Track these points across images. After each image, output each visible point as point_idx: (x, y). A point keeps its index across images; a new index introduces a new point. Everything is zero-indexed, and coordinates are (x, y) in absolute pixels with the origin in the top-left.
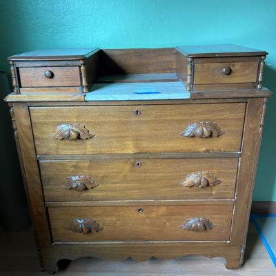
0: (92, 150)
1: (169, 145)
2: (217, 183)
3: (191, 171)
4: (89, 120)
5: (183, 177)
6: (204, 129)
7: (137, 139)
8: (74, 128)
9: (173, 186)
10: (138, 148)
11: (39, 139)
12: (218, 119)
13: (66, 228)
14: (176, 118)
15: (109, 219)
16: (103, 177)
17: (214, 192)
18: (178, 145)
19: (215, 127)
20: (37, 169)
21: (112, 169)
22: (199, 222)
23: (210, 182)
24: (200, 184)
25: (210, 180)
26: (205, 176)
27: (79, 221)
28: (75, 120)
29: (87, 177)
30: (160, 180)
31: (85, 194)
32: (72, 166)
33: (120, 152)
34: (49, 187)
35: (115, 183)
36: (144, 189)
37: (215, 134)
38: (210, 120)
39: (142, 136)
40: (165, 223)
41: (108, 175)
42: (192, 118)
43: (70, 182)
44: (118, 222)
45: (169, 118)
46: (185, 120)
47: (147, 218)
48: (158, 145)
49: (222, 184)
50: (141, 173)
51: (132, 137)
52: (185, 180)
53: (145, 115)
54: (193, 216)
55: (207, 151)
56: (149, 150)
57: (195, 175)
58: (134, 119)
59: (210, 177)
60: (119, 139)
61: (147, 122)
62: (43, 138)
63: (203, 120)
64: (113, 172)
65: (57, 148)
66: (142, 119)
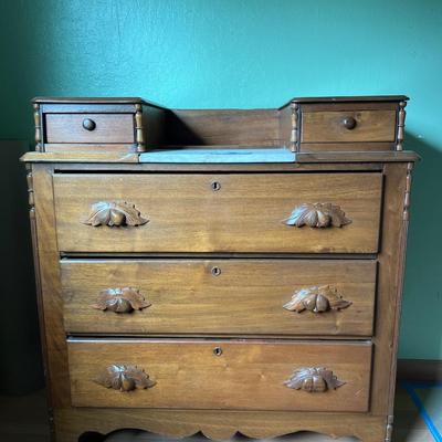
0: (144, 244)
1: (265, 239)
2: (343, 306)
3: (300, 285)
4: (142, 195)
5: (289, 295)
6: (319, 213)
7: (215, 228)
8: (117, 208)
9: (271, 309)
10: (215, 242)
11: (63, 224)
12: (341, 199)
13: (95, 381)
14: (275, 195)
15: (166, 365)
16: (158, 291)
17: (338, 323)
18: (279, 239)
19: (337, 211)
21: (174, 277)
22: (316, 374)
23: (330, 303)
24: (315, 306)
25: (332, 301)
26: (323, 293)
27: (117, 369)
28: (120, 196)
29: (134, 290)
30: (251, 299)
31: (129, 320)
32: (111, 272)
33: (187, 250)
34: (74, 306)
35: (178, 302)
36: (226, 313)
37: (337, 222)
38: (328, 200)
39: (224, 224)
40: (260, 376)
41: (166, 288)
42: (300, 196)
43: (106, 297)
44: (181, 372)
45: (264, 196)
46: (289, 199)
47: (229, 365)
48: (247, 239)
49: (351, 308)
50: (221, 286)
51: (206, 225)
52: (290, 300)
53: (228, 190)
54: (306, 363)
57: (307, 292)
58: (210, 195)
60: (187, 228)
61: (229, 201)
62: (69, 224)
63: (319, 200)
64: (175, 283)
65: (91, 240)
66: (224, 197)
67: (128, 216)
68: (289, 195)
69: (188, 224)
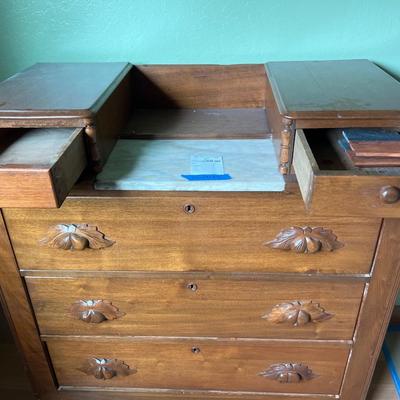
0: (112, 264)
1: (246, 260)
2: (324, 317)
3: (281, 300)
4: (105, 218)
5: (269, 308)
6: (308, 240)
7: (189, 250)
8: (78, 232)
9: (250, 319)
10: (190, 262)
11: (20, 245)
12: (334, 223)
14: (259, 219)
15: (145, 359)
16: (132, 303)
17: (318, 331)
18: (261, 260)
19: (329, 236)
20: (22, 290)
21: (147, 291)
22: (292, 369)
23: (312, 317)
24: (296, 321)
25: (313, 315)
26: (305, 309)
27: (98, 362)
28: (80, 218)
29: (106, 302)
30: (230, 310)
31: (104, 326)
32: (80, 286)
33: (160, 269)
34: (46, 314)
35: (154, 312)
36: (202, 322)
37: (327, 246)
38: (320, 224)
39: (200, 245)
40: (236, 369)
41: (140, 300)
42: (286, 220)
43: (77, 310)
44: (160, 364)
45: (246, 218)
47: (206, 360)
48: (224, 260)
49: (333, 319)
50: (198, 299)
51: (180, 246)
52: (271, 311)
53: (203, 213)
54: (283, 361)
55: (311, 271)
56: (210, 267)
57: (289, 307)
58: (183, 218)
59: (314, 309)
60: (158, 249)
61: (205, 224)
62: (27, 245)
63: (305, 224)
64: (149, 297)
65: (53, 260)
66: (199, 219)
67: (91, 240)
68: (274, 219)
69: (160, 246)
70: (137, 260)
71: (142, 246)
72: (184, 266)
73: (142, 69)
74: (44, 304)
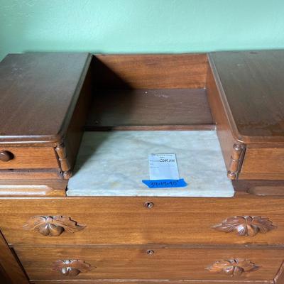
1: (195, 237)
2: (255, 269)
3: (221, 258)
5: (212, 263)
6: (248, 227)
7: (148, 231)
9: (195, 270)
10: (149, 239)
12: (271, 214)
16: (101, 261)
17: (248, 276)
18: (208, 237)
20: (12, 256)
21: (113, 255)
23: (245, 270)
24: (232, 274)
26: (240, 265)
28: (55, 212)
29: (80, 261)
30: (178, 265)
32: (58, 252)
33: (124, 243)
34: (33, 268)
38: (259, 214)
39: (157, 228)
41: (107, 259)
42: (231, 211)
46: (222, 214)
48: (179, 237)
49: (260, 269)
50: (154, 259)
51: (140, 229)
55: (247, 243)
56: (167, 241)
60: (122, 231)
62: (12, 229)
63: (246, 214)
64: (115, 258)
65: (35, 238)
66: (157, 212)
67: (65, 227)
69: (123, 229)
70: (104, 238)
71: (108, 229)
72: (144, 241)
73: (101, 58)
74: (30, 263)
